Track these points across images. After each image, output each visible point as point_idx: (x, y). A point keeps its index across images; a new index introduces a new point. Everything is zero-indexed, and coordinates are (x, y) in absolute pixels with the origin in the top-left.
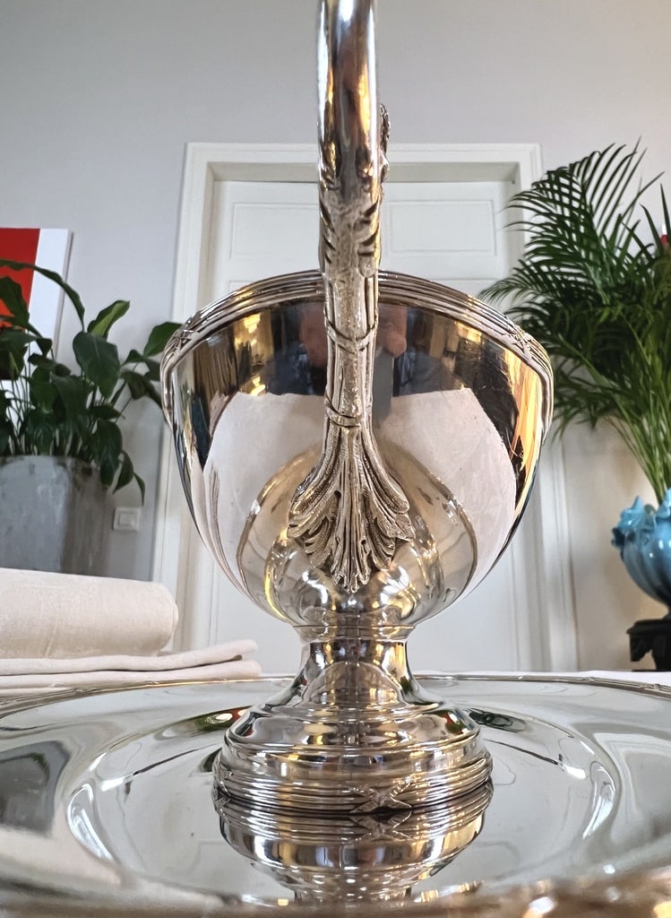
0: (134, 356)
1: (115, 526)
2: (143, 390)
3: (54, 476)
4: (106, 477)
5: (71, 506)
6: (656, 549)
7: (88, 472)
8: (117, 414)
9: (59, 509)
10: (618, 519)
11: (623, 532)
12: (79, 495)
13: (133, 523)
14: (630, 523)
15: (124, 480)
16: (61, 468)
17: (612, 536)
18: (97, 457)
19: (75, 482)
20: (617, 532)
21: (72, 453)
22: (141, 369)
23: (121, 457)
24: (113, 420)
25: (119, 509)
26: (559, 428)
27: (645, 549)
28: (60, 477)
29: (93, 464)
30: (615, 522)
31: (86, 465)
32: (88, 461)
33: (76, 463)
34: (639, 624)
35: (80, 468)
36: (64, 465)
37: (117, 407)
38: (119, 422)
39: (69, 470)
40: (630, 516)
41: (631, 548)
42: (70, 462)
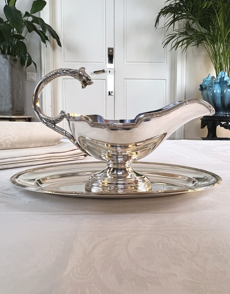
0: (27, 14)
1: (27, 79)
2: (32, 28)
3: (4, 62)
4: (22, 63)
5: (11, 73)
6: (213, 93)
7: (15, 60)
8: (23, 38)
9: (7, 75)
10: (203, 82)
11: (203, 86)
12: (13, 69)
13: (33, 78)
14: (206, 83)
15: (29, 64)
16: (5, 59)
17: (199, 87)
18: (18, 54)
19: (11, 64)
20: (201, 86)
21: (9, 53)
22: (30, 19)
23: (27, 55)
24: (22, 40)
25: (28, 73)
26: (185, 47)
27: (209, 93)
28: (6, 62)
29: (17, 57)
30: (201, 82)
31: (14, 58)
32: (15, 56)
33: (11, 57)
34: (204, 117)
35: (13, 59)
36: (6, 58)
37: (23, 35)
38: (24, 41)
39: (9, 60)
40: (206, 81)
41: (205, 92)
42: (8, 56)
